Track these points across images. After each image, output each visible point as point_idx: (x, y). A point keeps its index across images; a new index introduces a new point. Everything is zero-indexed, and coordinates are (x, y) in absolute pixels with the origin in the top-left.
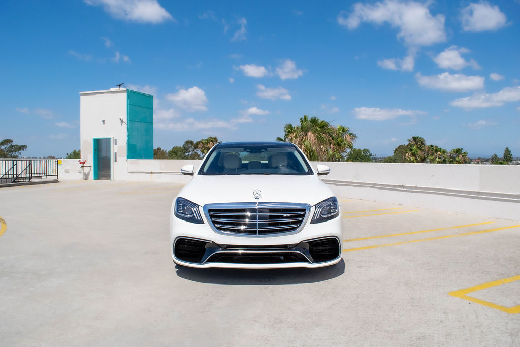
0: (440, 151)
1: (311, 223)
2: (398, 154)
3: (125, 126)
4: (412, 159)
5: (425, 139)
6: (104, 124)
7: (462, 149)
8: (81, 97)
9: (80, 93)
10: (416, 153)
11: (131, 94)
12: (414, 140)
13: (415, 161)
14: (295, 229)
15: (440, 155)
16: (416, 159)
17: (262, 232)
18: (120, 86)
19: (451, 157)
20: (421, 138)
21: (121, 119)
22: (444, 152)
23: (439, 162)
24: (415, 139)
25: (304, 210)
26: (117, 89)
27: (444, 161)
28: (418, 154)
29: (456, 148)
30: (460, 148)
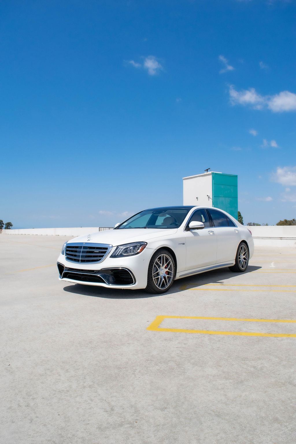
1: (110, 257)
3: (211, 200)
6: (197, 200)
8: (184, 181)
9: (183, 178)
11: (215, 176)
14: (100, 260)
17: (83, 261)
18: (207, 170)
21: (208, 196)
25: (107, 249)
26: (206, 173)
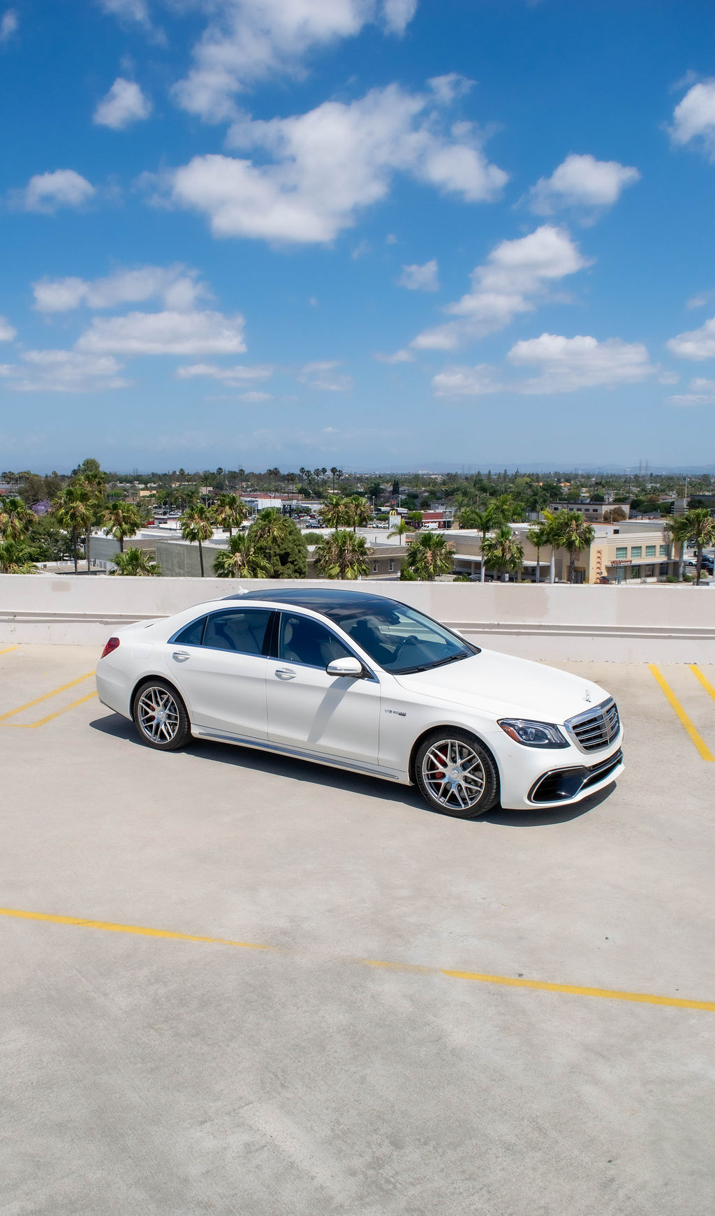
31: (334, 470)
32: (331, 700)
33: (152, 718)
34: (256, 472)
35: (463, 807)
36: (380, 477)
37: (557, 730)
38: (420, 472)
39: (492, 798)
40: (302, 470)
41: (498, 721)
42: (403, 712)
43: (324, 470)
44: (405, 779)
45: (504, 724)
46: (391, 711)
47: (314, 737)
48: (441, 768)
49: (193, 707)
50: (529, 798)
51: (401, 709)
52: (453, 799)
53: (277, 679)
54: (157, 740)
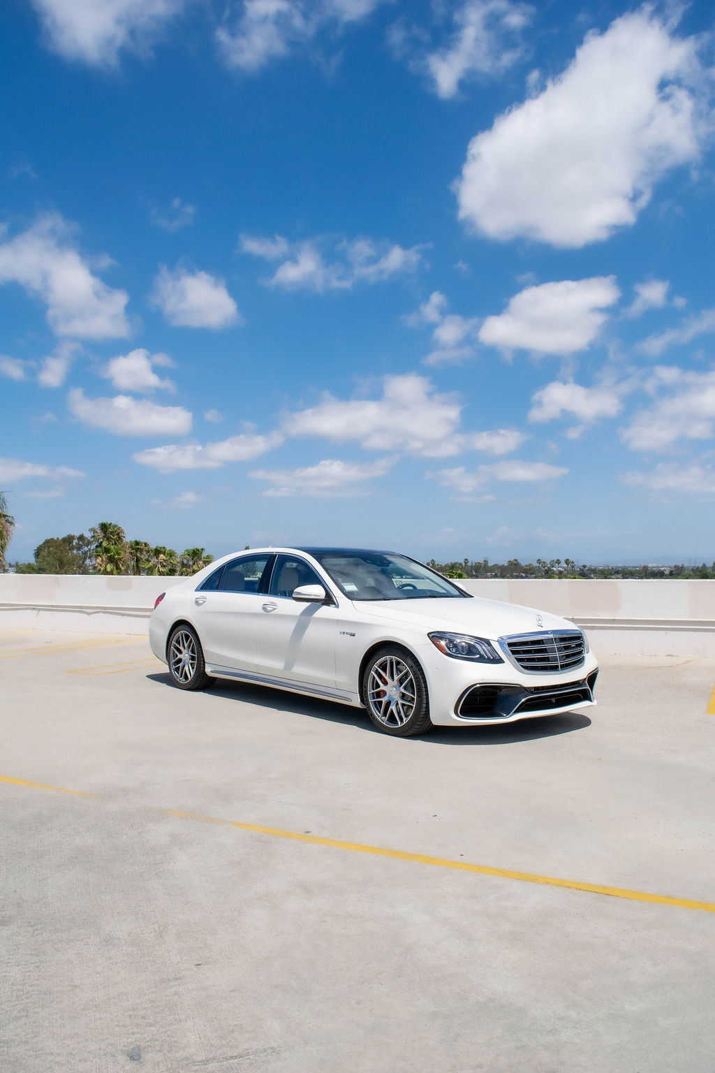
0: (164, 553)
2: (48, 558)
4: (109, 570)
5: (123, 528)
7: (202, 549)
10: (116, 557)
12: (102, 529)
13: (115, 571)
15: (165, 561)
16: (118, 568)
19: (183, 565)
20: (115, 526)
22: (171, 554)
23: (161, 574)
24: (104, 527)
27: (172, 572)
28: (120, 559)
29: (191, 547)
30: (200, 548)
31: (567, 562)
32: (301, 627)
33: (180, 661)
34: (500, 564)
35: (400, 724)
36: (612, 569)
37: (489, 644)
38: (650, 565)
39: (423, 713)
40: (539, 561)
41: (428, 634)
42: (353, 632)
43: (558, 562)
44: (356, 702)
45: (435, 637)
46: (344, 633)
47: (289, 666)
48: (382, 687)
49: (208, 647)
50: (456, 712)
51: (351, 629)
52: (392, 719)
53: (263, 612)
54: (182, 680)
